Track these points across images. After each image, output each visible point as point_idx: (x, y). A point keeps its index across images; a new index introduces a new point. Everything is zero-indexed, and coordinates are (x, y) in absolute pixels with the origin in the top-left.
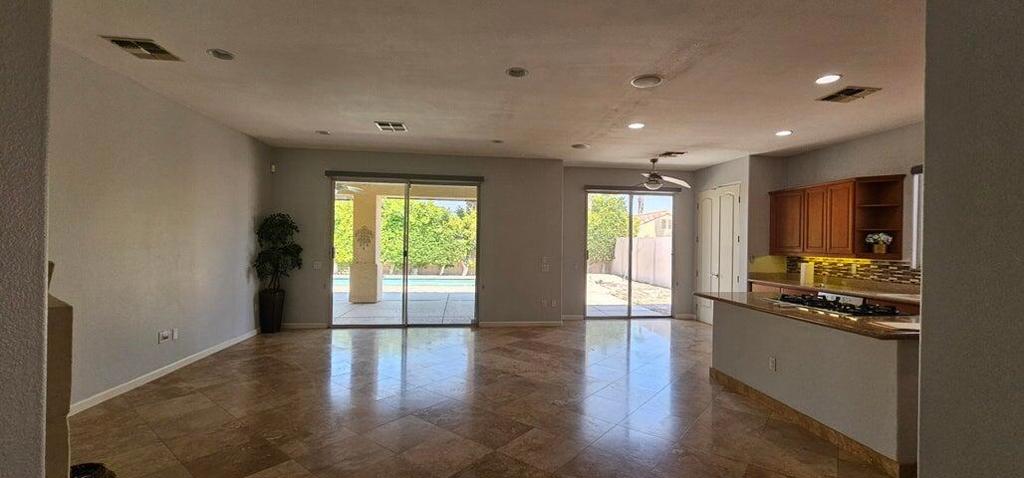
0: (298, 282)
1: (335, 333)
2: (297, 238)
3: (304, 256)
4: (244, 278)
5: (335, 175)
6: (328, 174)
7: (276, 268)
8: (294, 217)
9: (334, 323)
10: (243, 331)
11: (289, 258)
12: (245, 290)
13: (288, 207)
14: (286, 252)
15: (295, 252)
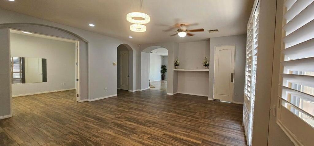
0: (166, 74)
2: (166, 68)
8: (165, 65)
10: (160, 79)
12: (160, 74)
14: (165, 70)
15: (166, 70)
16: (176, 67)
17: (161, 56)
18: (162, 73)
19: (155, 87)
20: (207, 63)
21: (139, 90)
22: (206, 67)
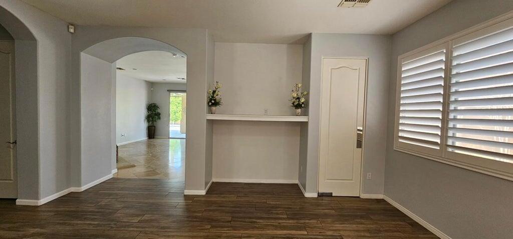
0: (159, 124)
1: (170, 140)
2: (159, 111)
3: (161, 116)
4: (143, 123)
5: (170, 91)
6: (168, 91)
7: (152, 118)
8: (158, 104)
9: (170, 137)
10: (143, 137)
11: (157, 117)
12: (143, 126)
13: (157, 101)
14: (156, 114)
15: (158, 115)
16: (214, 108)
17: (146, 81)
18: (148, 121)
19: (134, 166)
20: (303, 100)
21: (73, 189)
22: (299, 110)
